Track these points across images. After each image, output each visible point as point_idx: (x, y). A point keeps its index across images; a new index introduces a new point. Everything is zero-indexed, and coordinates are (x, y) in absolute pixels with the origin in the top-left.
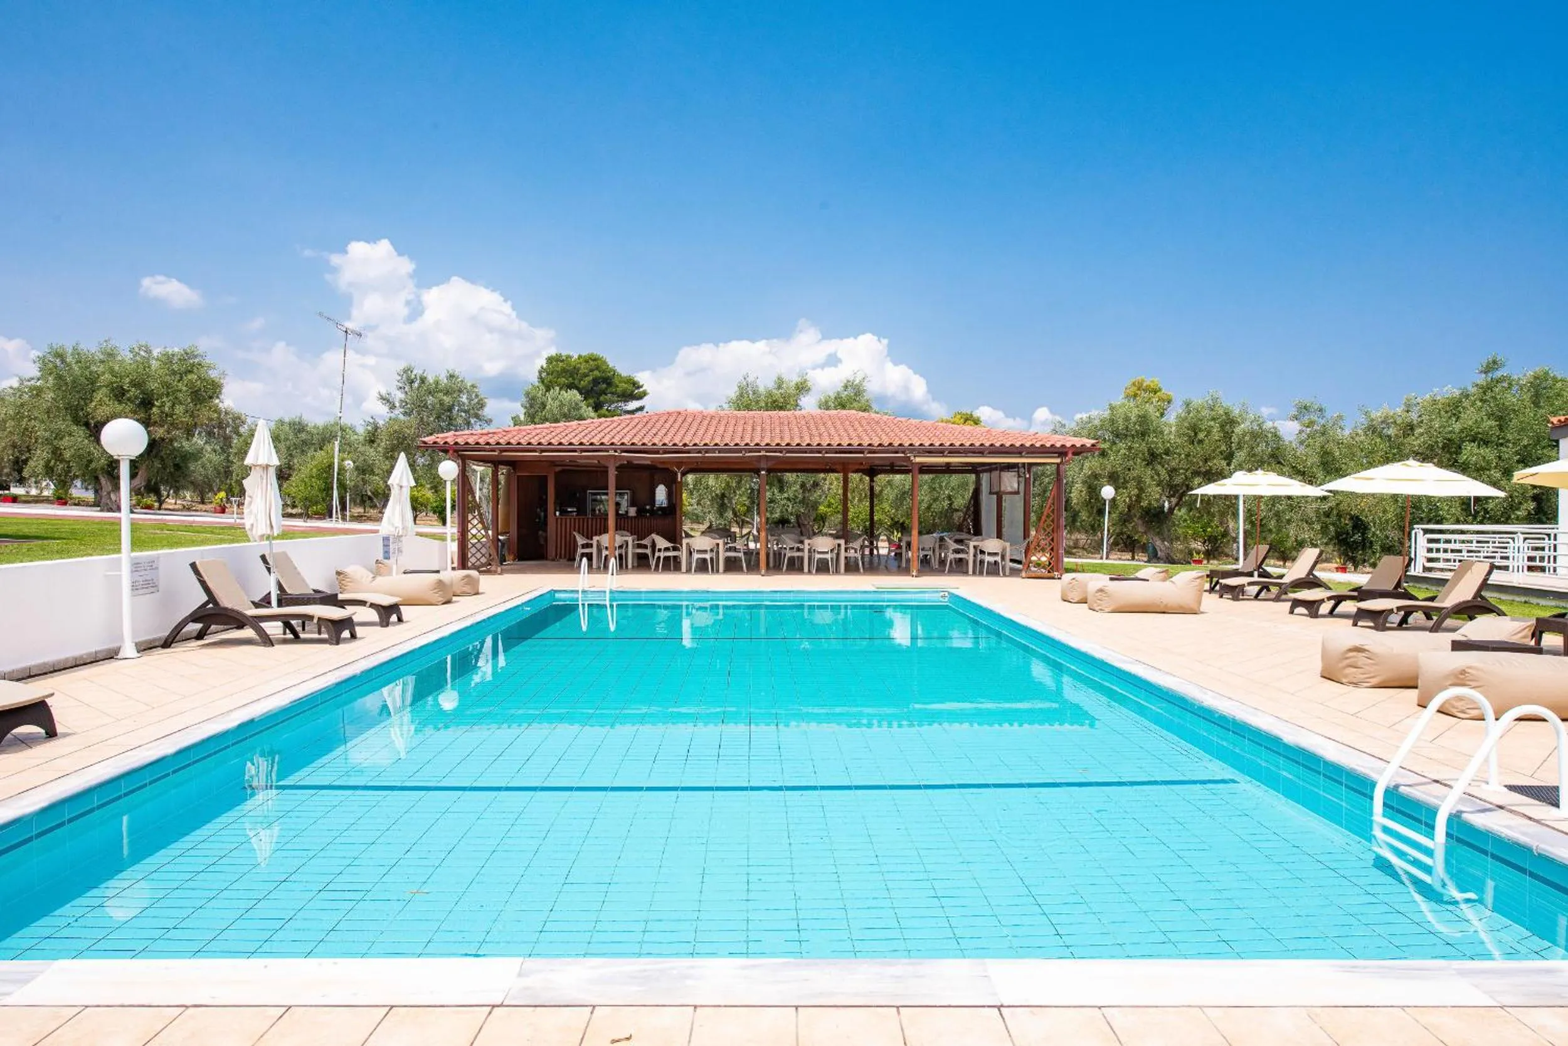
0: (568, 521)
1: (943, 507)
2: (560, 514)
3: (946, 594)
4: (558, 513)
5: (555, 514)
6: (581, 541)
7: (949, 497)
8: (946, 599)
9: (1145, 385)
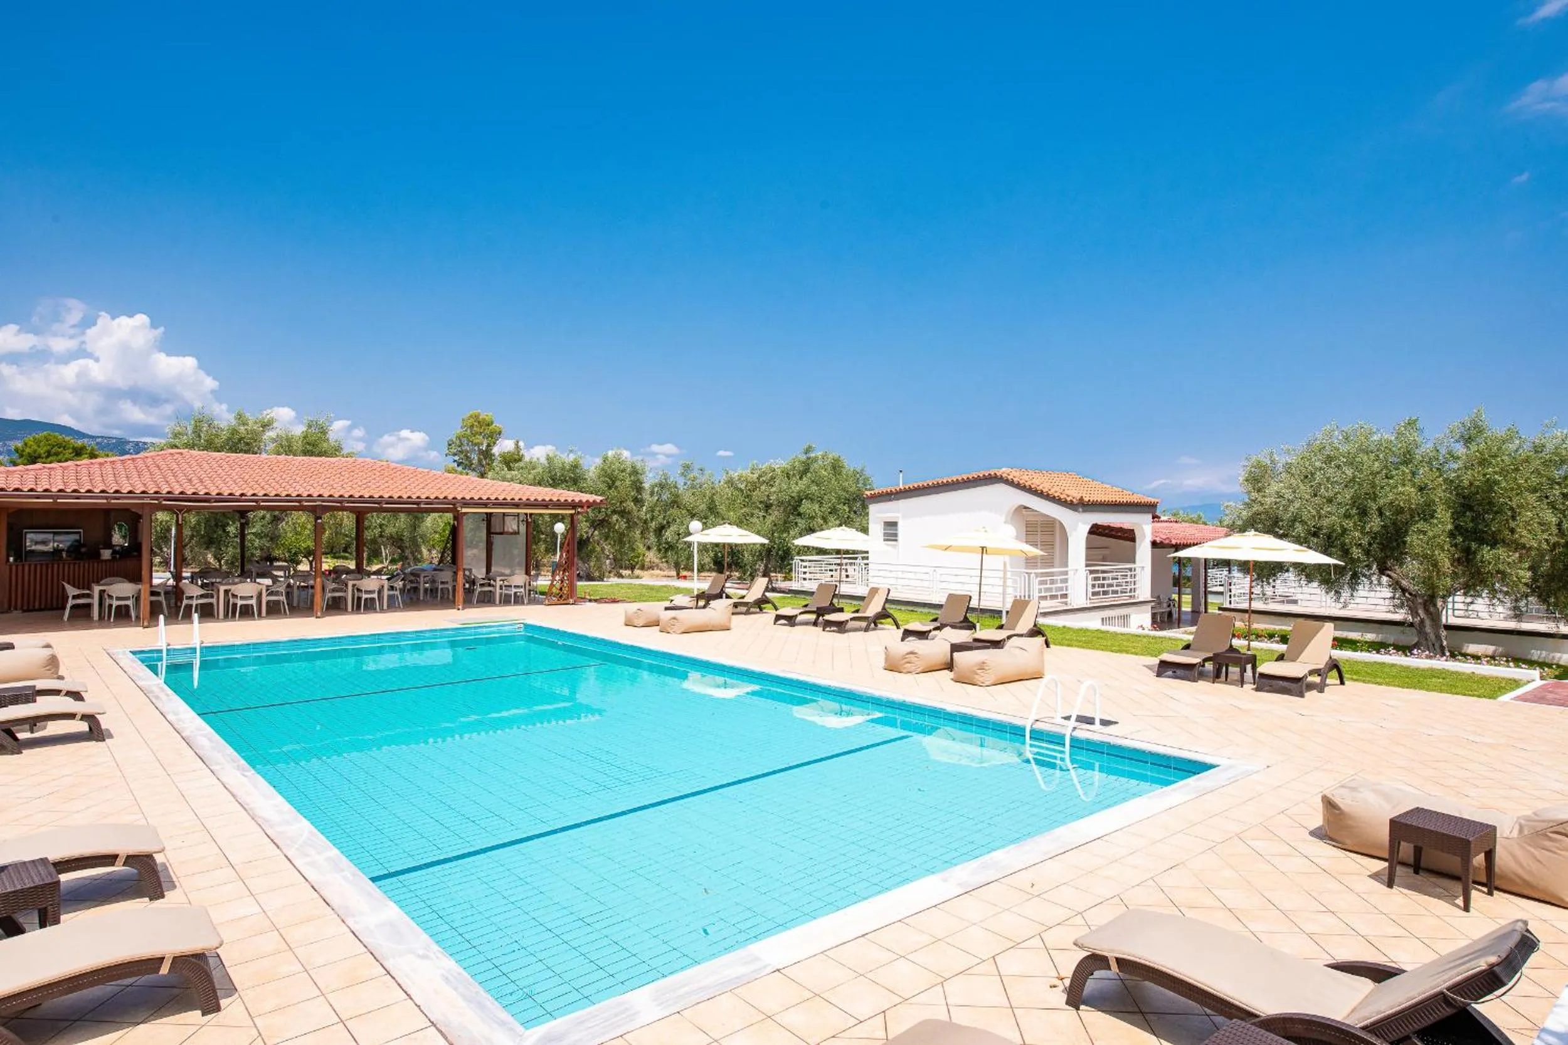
0: (27, 568)
1: (375, 534)
2: (15, 560)
3: (522, 625)
4: (11, 559)
5: (8, 560)
6: (71, 591)
7: (381, 526)
8: (522, 630)
9: (481, 417)
